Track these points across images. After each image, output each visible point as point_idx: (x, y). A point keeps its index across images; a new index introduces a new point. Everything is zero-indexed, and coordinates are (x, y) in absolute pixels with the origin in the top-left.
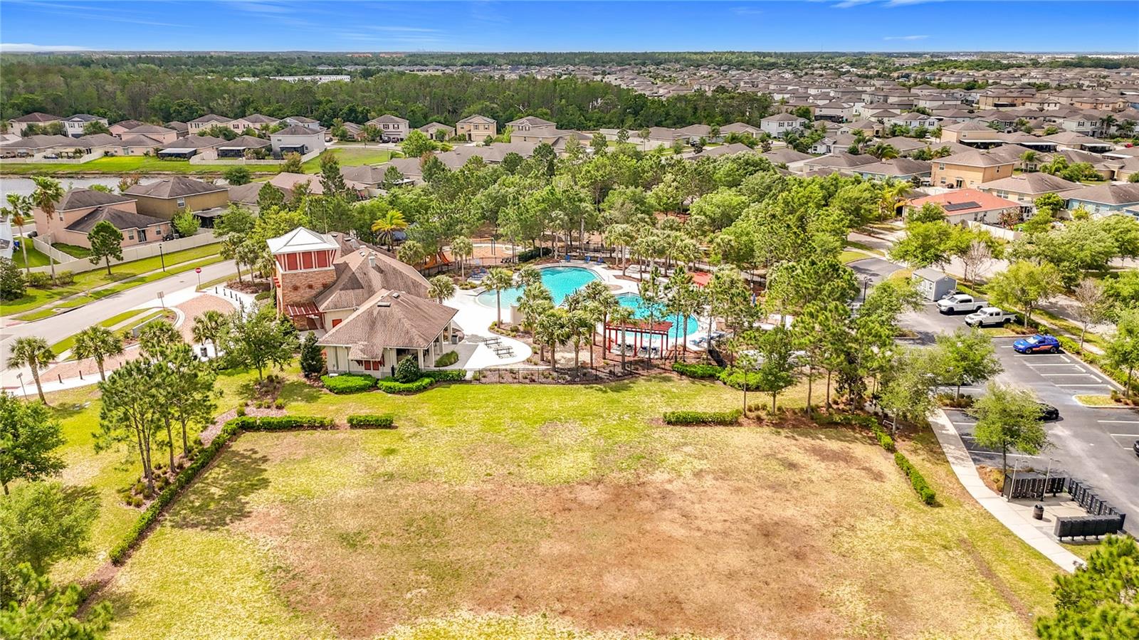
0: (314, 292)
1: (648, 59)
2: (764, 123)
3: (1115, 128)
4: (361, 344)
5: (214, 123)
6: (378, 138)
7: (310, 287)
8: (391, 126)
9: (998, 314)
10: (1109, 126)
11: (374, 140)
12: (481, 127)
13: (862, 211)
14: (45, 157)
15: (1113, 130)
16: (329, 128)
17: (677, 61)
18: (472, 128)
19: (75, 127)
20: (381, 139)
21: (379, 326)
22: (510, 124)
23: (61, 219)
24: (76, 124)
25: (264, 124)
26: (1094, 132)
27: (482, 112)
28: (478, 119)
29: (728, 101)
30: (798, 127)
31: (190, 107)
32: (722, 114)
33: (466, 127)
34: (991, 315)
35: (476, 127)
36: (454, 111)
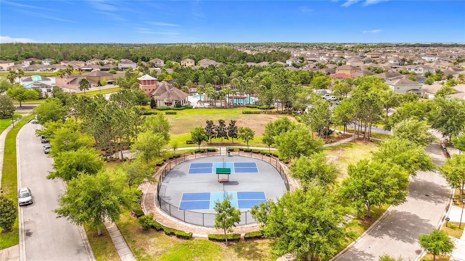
0: (150, 91)
1: (251, 45)
2: (287, 62)
3: (407, 62)
4: (166, 99)
5: (96, 61)
6: (153, 66)
7: (150, 90)
8: (158, 62)
9: (334, 97)
10: (404, 62)
11: (152, 67)
12: (190, 62)
13: (306, 78)
14: (40, 71)
15: (406, 63)
16: (137, 63)
17: (262, 46)
18: (186, 63)
19: (46, 63)
20: (155, 66)
21: (171, 95)
22: (199, 61)
23: (65, 81)
24: (47, 62)
25: (113, 61)
26: (399, 64)
27: (190, 58)
28: (189, 60)
29: (276, 55)
30: (299, 62)
31: (85, 57)
32: (274, 59)
33: (184, 62)
34: (333, 97)
35: (188, 62)
36: (179, 58)
